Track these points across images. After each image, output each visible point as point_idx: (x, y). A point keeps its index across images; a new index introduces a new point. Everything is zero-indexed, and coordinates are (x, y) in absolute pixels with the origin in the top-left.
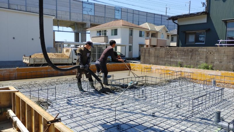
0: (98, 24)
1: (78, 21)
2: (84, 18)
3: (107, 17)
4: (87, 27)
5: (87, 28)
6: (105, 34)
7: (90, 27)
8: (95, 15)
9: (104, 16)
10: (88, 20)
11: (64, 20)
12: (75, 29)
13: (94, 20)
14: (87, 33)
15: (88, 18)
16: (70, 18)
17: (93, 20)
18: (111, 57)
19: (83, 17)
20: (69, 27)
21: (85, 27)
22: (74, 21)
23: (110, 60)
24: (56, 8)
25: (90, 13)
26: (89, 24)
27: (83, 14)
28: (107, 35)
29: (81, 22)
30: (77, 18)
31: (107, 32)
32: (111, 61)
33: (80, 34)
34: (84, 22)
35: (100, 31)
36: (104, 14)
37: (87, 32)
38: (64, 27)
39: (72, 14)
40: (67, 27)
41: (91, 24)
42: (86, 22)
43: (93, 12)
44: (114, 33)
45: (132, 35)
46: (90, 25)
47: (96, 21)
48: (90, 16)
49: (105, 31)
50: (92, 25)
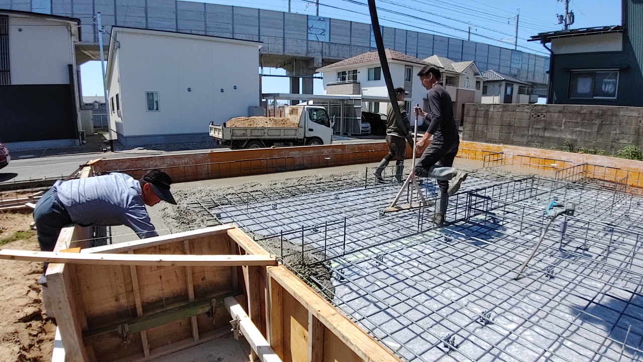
0: (337, 58)
1: (299, 55)
2: (309, 48)
3: (354, 46)
4: (315, 65)
5: (316, 68)
6: (355, 78)
7: (321, 65)
8: (331, 42)
9: (349, 43)
10: (318, 52)
11: (272, 53)
12: (293, 71)
13: (330, 52)
14: (316, 78)
15: (318, 47)
16: (284, 50)
17: (327, 52)
18: (369, 125)
19: (307, 47)
20: (280, 67)
21: (311, 67)
22: (291, 54)
23: (368, 131)
24: (258, 32)
25: (321, 39)
26: (319, 59)
27: (307, 40)
28: (359, 80)
29: (304, 56)
30: (296, 48)
31: (358, 74)
32: (369, 133)
33: (301, 79)
34: (310, 56)
35: (344, 73)
36: (349, 39)
37: (314, 76)
38: (271, 68)
39: (287, 41)
40: (277, 68)
41: (323, 60)
42: (313, 56)
43: (328, 35)
44: (372, 76)
45: (409, 81)
46: (320, 61)
47: (334, 54)
48: (321, 43)
49: (355, 72)
50: (326, 62)
